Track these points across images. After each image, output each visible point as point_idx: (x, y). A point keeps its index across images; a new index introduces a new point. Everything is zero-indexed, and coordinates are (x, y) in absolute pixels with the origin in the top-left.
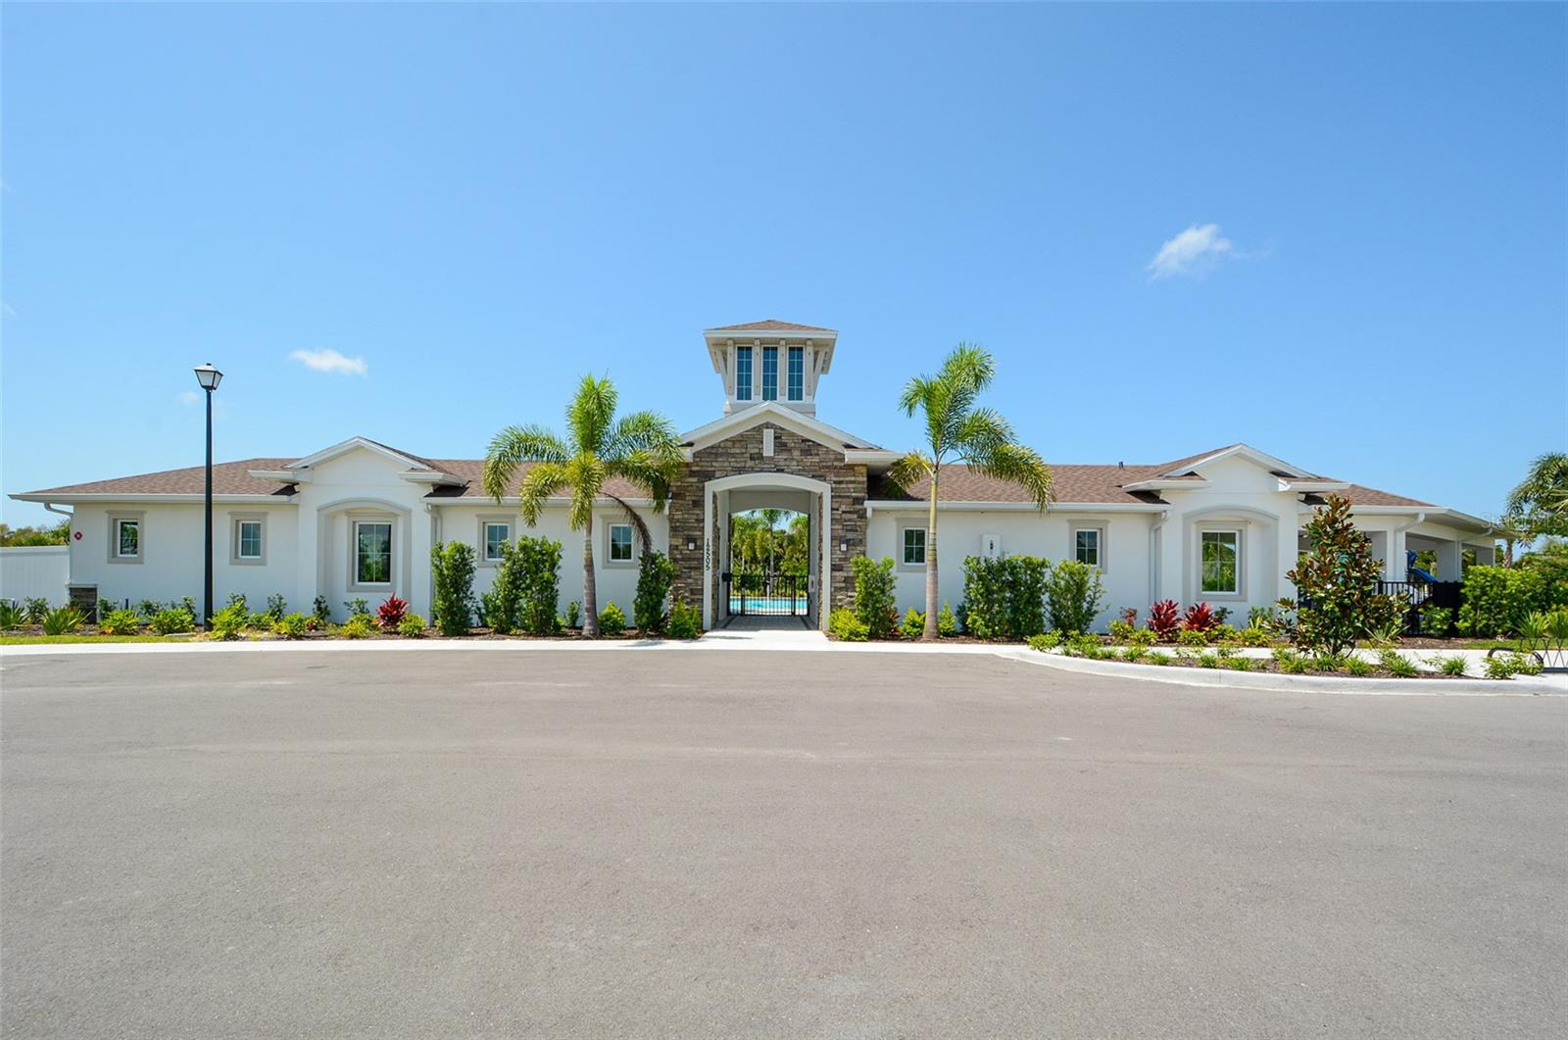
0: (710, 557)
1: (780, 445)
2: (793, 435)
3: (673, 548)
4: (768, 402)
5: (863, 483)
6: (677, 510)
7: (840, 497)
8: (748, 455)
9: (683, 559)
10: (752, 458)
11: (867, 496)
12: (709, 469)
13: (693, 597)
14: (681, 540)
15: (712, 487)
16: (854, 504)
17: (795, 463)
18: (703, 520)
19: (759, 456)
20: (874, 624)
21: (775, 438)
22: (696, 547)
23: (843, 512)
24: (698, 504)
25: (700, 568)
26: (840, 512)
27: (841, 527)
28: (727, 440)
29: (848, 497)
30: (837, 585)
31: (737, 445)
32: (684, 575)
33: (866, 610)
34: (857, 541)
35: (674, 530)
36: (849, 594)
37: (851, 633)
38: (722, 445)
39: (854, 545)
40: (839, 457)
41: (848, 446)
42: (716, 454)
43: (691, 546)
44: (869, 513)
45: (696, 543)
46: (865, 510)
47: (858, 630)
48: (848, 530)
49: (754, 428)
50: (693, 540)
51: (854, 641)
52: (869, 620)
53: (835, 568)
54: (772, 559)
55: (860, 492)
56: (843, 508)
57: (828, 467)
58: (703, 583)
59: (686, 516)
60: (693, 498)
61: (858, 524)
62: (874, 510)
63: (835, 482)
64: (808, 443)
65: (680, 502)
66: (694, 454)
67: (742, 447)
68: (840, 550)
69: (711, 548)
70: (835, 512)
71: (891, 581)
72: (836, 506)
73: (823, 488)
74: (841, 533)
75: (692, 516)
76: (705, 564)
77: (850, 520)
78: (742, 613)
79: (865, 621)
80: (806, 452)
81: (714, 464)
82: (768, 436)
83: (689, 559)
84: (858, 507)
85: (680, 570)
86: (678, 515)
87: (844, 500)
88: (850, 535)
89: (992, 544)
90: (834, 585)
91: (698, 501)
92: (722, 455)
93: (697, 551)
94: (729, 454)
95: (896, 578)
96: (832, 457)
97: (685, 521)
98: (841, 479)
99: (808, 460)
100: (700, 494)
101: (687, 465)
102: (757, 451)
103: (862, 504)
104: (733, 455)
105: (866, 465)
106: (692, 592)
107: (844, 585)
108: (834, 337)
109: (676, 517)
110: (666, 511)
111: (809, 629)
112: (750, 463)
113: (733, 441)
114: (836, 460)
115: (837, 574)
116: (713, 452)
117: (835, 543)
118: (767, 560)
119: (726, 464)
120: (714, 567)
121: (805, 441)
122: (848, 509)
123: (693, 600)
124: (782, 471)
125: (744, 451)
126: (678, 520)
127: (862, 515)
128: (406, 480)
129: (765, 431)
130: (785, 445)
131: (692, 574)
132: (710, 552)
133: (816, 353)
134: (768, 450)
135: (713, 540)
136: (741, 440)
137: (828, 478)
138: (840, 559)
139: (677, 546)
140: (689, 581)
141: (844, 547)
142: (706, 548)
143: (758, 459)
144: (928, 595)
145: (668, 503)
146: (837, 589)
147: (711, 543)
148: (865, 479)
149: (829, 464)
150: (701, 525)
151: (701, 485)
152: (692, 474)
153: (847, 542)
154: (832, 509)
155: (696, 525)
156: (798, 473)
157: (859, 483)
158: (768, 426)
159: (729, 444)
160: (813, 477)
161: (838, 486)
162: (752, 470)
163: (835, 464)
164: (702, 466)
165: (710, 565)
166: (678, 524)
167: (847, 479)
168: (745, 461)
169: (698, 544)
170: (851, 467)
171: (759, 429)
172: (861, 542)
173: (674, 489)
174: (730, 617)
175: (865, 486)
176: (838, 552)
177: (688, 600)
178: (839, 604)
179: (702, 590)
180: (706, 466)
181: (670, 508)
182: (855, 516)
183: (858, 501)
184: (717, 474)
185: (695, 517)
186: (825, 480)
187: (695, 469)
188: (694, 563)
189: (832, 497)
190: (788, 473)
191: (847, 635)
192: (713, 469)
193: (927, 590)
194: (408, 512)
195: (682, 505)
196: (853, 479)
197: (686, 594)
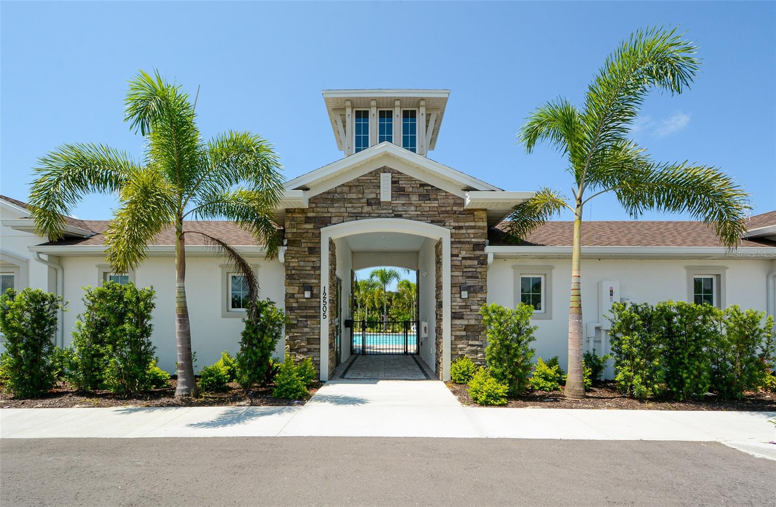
0: (327, 306)
1: (398, 190)
2: (411, 179)
3: (289, 296)
4: (385, 143)
5: (483, 227)
6: (293, 258)
7: (460, 242)
8: (364, 200)
9: (299, 308)
10: (369, 203)
11: (488, 241)
12: (326, 215)
13: (309, 346)
14: (297, 288)
15: (328, 233)
16: (474, 250)
17: (413, 208)
18: (319, 268)
19: (376, 202)
20: (511, 382)
21: (393, 182)
22: (312, 296)
23: (464, 258)
24: (315, 251)
25: (316, 317)
26: (460, 259)
27: (461, 274)
28: (343, 185)
29: (468, 243)
30: (458, 333)
31: (354, 190)
32: (300, 324)
33: (501, 364)
34: (478, 288)
35: (290, 278)
36: (471, 342)
37: (489, 396)
38: (339, 190)
39: (475, 292)
40: (458, 201)
41: (469, 189)
42: (333, 200)
43: (307, 294)
44: (490, 259)
45: (312, 291)
46: (486, 256)
47: (496, 391)
48: (468, 277)
49: (371, 173)
50: (310, 288)
51: (492, 405)
52: (505, 377)
53: (455, 316)
54: (385, 307)
55: (480, 237)
56: (463, 254)
57: (447, 212)
58: (320, 333)
59: (302, 263)
60: (310, 245)
61: (479, 270)
62: (496, 257)
63: (454, 228)
64: (426, 188)
65: (295, 249)
66: (310, 200)
67: (359, 192)
68: (460, 297)
69: (327, 296)
70: (455, 258)
71: (530, 331)
72: (455, 252)
73: (442, 234)
74: (461, 280)
75: (308, 264)
76: (322, 312)
77: (470, 267)
78: (363, 352)
79: (501, 378)
80: (425, 197)
81: (331, 210)
82: (386, 180)
83: (306, 308)
84: (478, 253)
85: (296, 319)
86: (294, 263)
87: (463, 246)
88: (470, 282)
89: (611, 291)
90: (454, 333)
91: (315, 248)
92: (338, 200)
93: (313, 300)
94: (345, 200)
95: (535, 328)
96: (452, 201)
97: (300, 269)
98: (461, 224)
99: (427, 205)
100: (317, 241)
101: (303, 211)
102: (373, 196)
103: (483, 250)
104: (350, 201)
105: (486, 210)
106: (309, 341)
107: (464, 333)
108: (446, 96)
109: (291, 265)
110: (281, 258)
111: (428, 378)
112: (367, 209)
113: (349, 186)
114: (455, 204)
115: (457, 322)
116: (329, 198)
117: (456, 289)
118: (382, 309)
119: (343, 210)
120: (332, 315)
121: (423, 185)
122: (468, 256)
123: (309, 350)
124: (400, 216)
125: (360, 196)
126: (294, 267)
127: (483, 261)
128: (12, 227)
129: (382, 175)
130: (403, 189)
131: (309, 323)
132: (327, 300)
133: (428, 116)
134: (386, 195)
135: (330, 287)
136: (357, 185)
137: (446, 224)
138: (461, 307)
139: (294, 294)
140: (306, 330)
141: (465, 294)
142: (322, 296)
143: (375, 204)
144: (570, 347)
145: (282, 251)
146: (458, 338)
147: (327, 291)
148: (485, 224)
149: (448, 209)
150: (317, 272)
151: (317, 232)
152: (308, 220)
153: (468, 288)
154: (452, 255)
155: (312, 272)
156: (417, 218)
157: (479, 228)
158: (385, 170)
159: (346, 189)
160: (432, 222)
161: (457, 231)
162: (369, 215)
163: (455, 208)
164: (318, 212)
165: (327, 314)
166: (293, 272)
167: (467, 224)
168: (362, 207)
169: (315, 292)
170: (471, 212)
171: (376, 174)
172: (482, 289)
173: (290, 236)
174: (354, 356)
175: (486, 231)
176: (459, 300)
177: (305, 350)
178: (460, 353)
179: (319, 339)
180: (321, 211)
181: (285, 255)
182: (476, 262)
183: (479, 247)
184: (334, 220)
185: (311, 264)
186: (444, 225)
187: (311, 215)
188: (311, 312)
189: (452, 243)
190: (406, 218)
191: (484, 398)
192: (329, 215)
193: (570, 341)
194: (27, 261)
195: (297, 252)
196: (473, 224)
197: (303, 344)
